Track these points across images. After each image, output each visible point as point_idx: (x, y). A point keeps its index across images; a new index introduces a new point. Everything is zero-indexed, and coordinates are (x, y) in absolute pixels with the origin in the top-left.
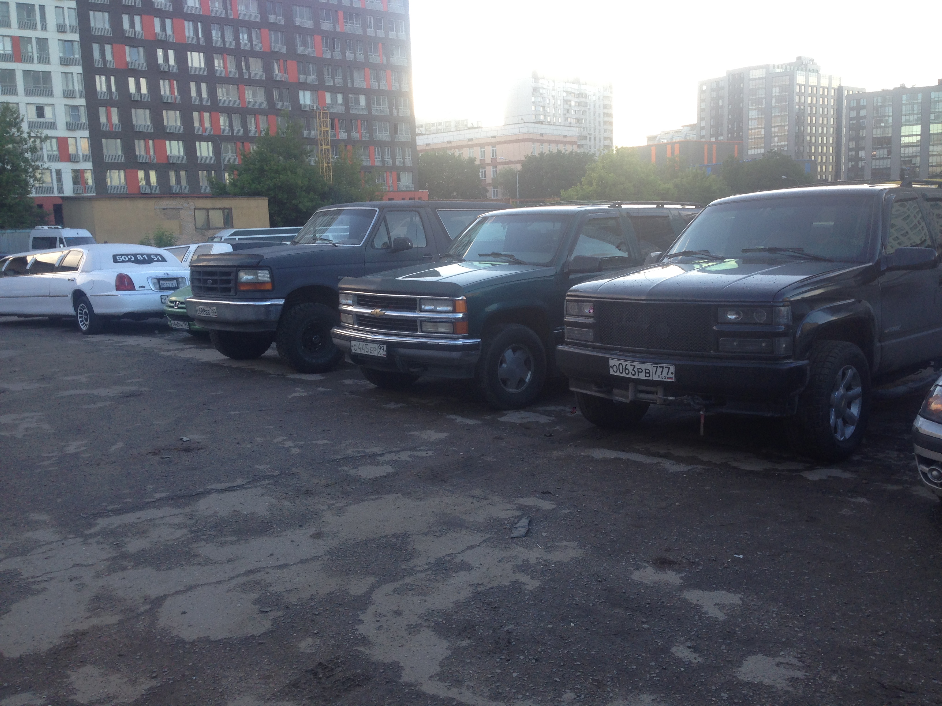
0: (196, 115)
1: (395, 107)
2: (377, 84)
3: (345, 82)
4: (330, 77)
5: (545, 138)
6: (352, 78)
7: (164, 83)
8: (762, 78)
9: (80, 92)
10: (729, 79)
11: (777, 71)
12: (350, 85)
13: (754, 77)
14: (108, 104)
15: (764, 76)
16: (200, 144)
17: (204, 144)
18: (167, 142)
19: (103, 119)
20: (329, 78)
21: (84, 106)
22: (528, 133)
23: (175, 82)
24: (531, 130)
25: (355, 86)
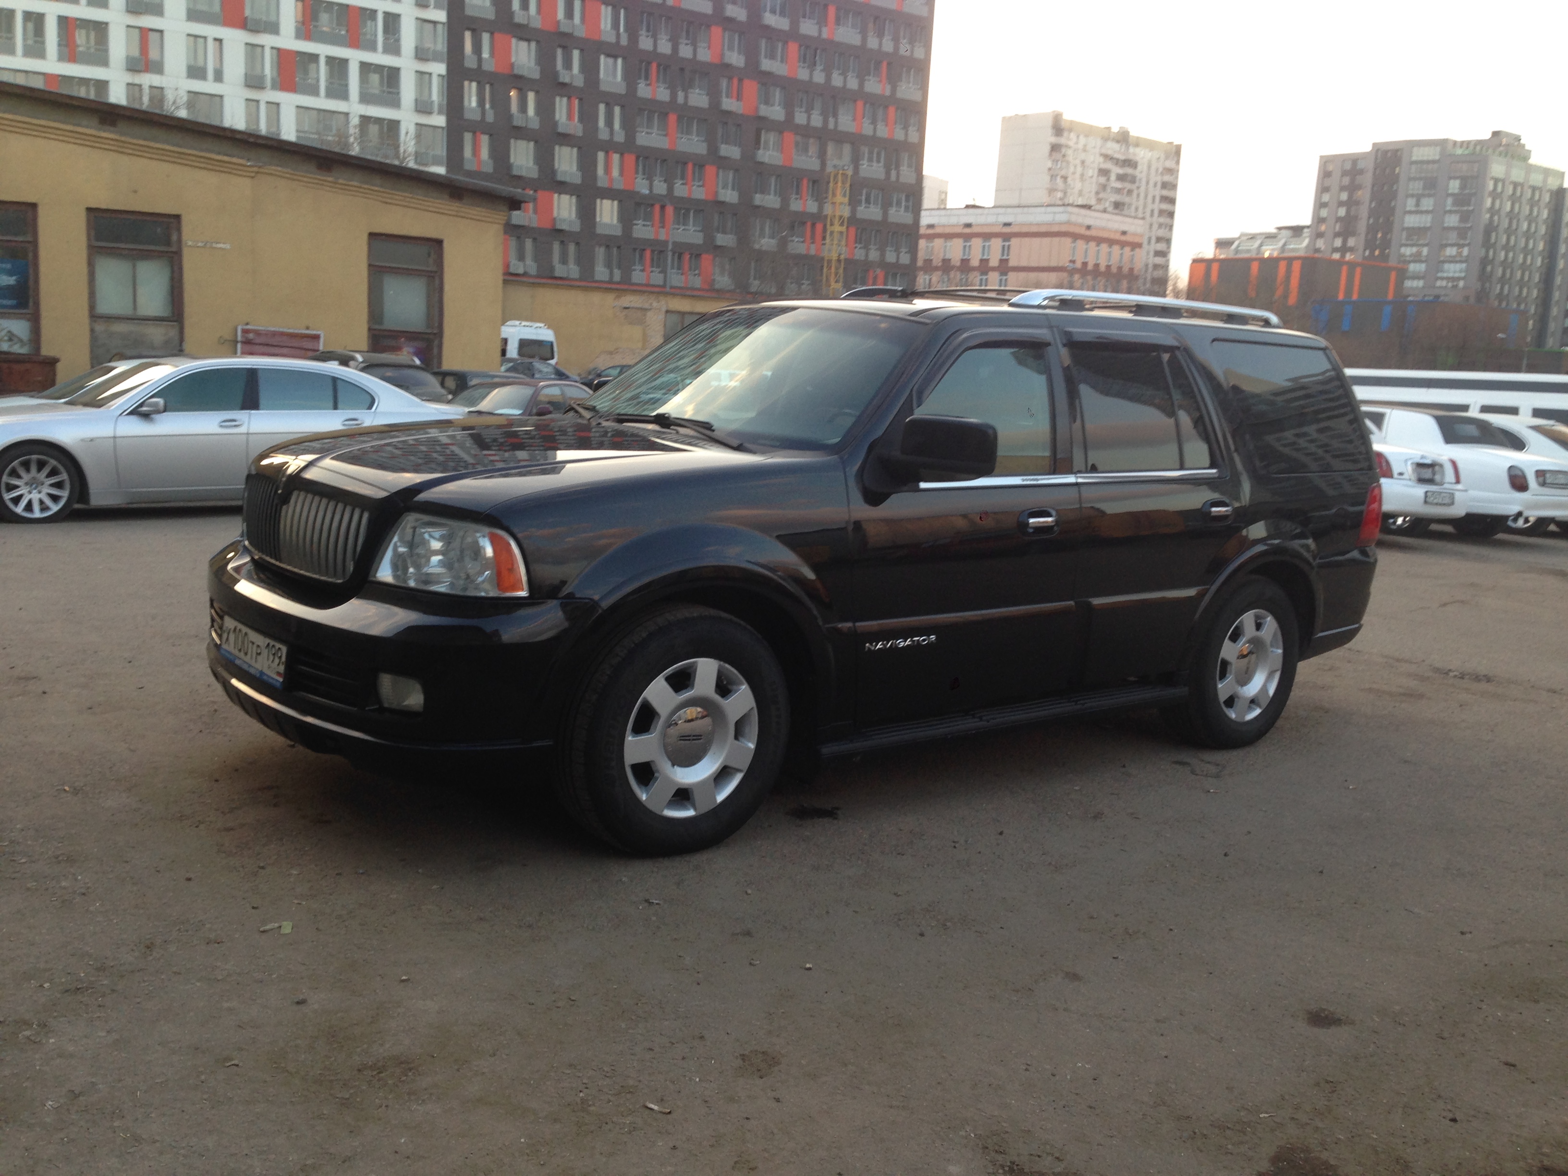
0: (601, 155)
1: (893, 167)
2: (872, 127)
3: (826, 122)
4: (803, 109)
5: (1093, 233)
6: (835, 115)
7: (560, 101)
8: (1433, 162)
9: (440, 106)
10: (1376, 159)
11: (1459, 151)
12: (831, 126)
13: (1420, 158)
14: (477, 128)
15: (1437, 157)
16: (601, 203)
17: (607, 203)
18: (556, 195)
19: (468, 152)
20: (801, 112)
21: (442, 128)
22: (1068, 223)
23: (577, 102)
24: (1074, 219)
25: (840, 128)
